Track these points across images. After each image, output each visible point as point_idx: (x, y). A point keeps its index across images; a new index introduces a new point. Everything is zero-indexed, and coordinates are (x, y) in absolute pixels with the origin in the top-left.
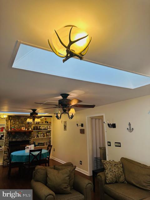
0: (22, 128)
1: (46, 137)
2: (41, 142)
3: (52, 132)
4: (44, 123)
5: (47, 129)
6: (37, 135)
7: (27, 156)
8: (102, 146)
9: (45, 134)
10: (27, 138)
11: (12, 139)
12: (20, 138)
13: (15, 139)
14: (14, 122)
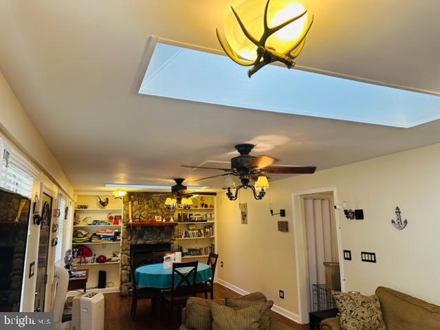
0: (156, 217)
1: (203, 237)
2: (194, 247)
3: (215, 226)
4: (200, 208)
5: (206, 221)
6: (186, 233)
7: (168, 275)
8: (329, 260)
9: (202, 232)
10: (165, 239)
11: (136, 240)
12: (152, 239)
13: (143, 241)
14: (139, 206)
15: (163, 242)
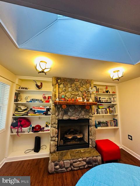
2: (102, 120)
3: (117, 107)
5: (110, 103)
10: (85, 115)
11: (62, 116)
12: (75, 115)
13: (68, 116)
14: (64, 88)
15: (84, 118)
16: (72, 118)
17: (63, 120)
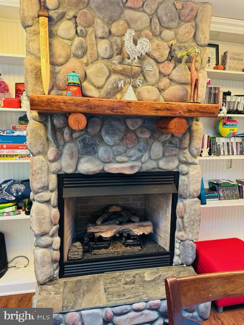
6: (211, 143)
10: (164, 159)
11: (75, 160)
12: (125, 159)
13: (98, 162)
14: (77, 40)
15: (159, 168)
16: (113, 168)
17: (80, 174)
